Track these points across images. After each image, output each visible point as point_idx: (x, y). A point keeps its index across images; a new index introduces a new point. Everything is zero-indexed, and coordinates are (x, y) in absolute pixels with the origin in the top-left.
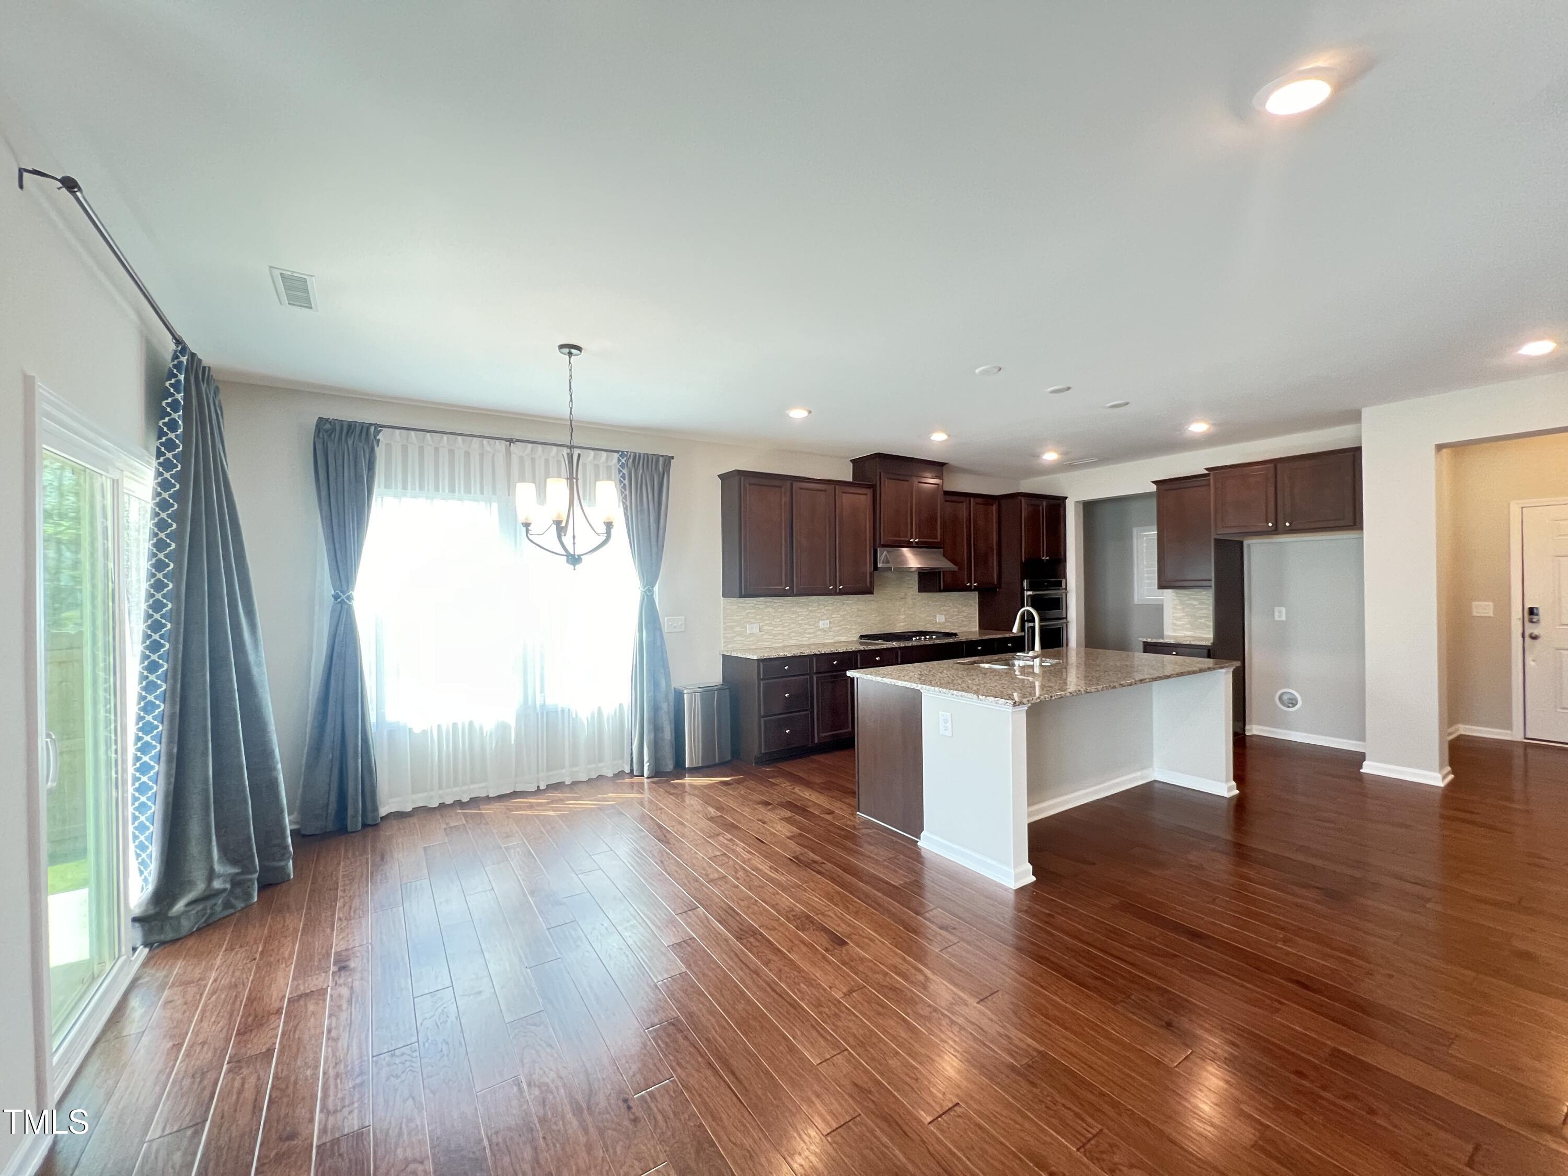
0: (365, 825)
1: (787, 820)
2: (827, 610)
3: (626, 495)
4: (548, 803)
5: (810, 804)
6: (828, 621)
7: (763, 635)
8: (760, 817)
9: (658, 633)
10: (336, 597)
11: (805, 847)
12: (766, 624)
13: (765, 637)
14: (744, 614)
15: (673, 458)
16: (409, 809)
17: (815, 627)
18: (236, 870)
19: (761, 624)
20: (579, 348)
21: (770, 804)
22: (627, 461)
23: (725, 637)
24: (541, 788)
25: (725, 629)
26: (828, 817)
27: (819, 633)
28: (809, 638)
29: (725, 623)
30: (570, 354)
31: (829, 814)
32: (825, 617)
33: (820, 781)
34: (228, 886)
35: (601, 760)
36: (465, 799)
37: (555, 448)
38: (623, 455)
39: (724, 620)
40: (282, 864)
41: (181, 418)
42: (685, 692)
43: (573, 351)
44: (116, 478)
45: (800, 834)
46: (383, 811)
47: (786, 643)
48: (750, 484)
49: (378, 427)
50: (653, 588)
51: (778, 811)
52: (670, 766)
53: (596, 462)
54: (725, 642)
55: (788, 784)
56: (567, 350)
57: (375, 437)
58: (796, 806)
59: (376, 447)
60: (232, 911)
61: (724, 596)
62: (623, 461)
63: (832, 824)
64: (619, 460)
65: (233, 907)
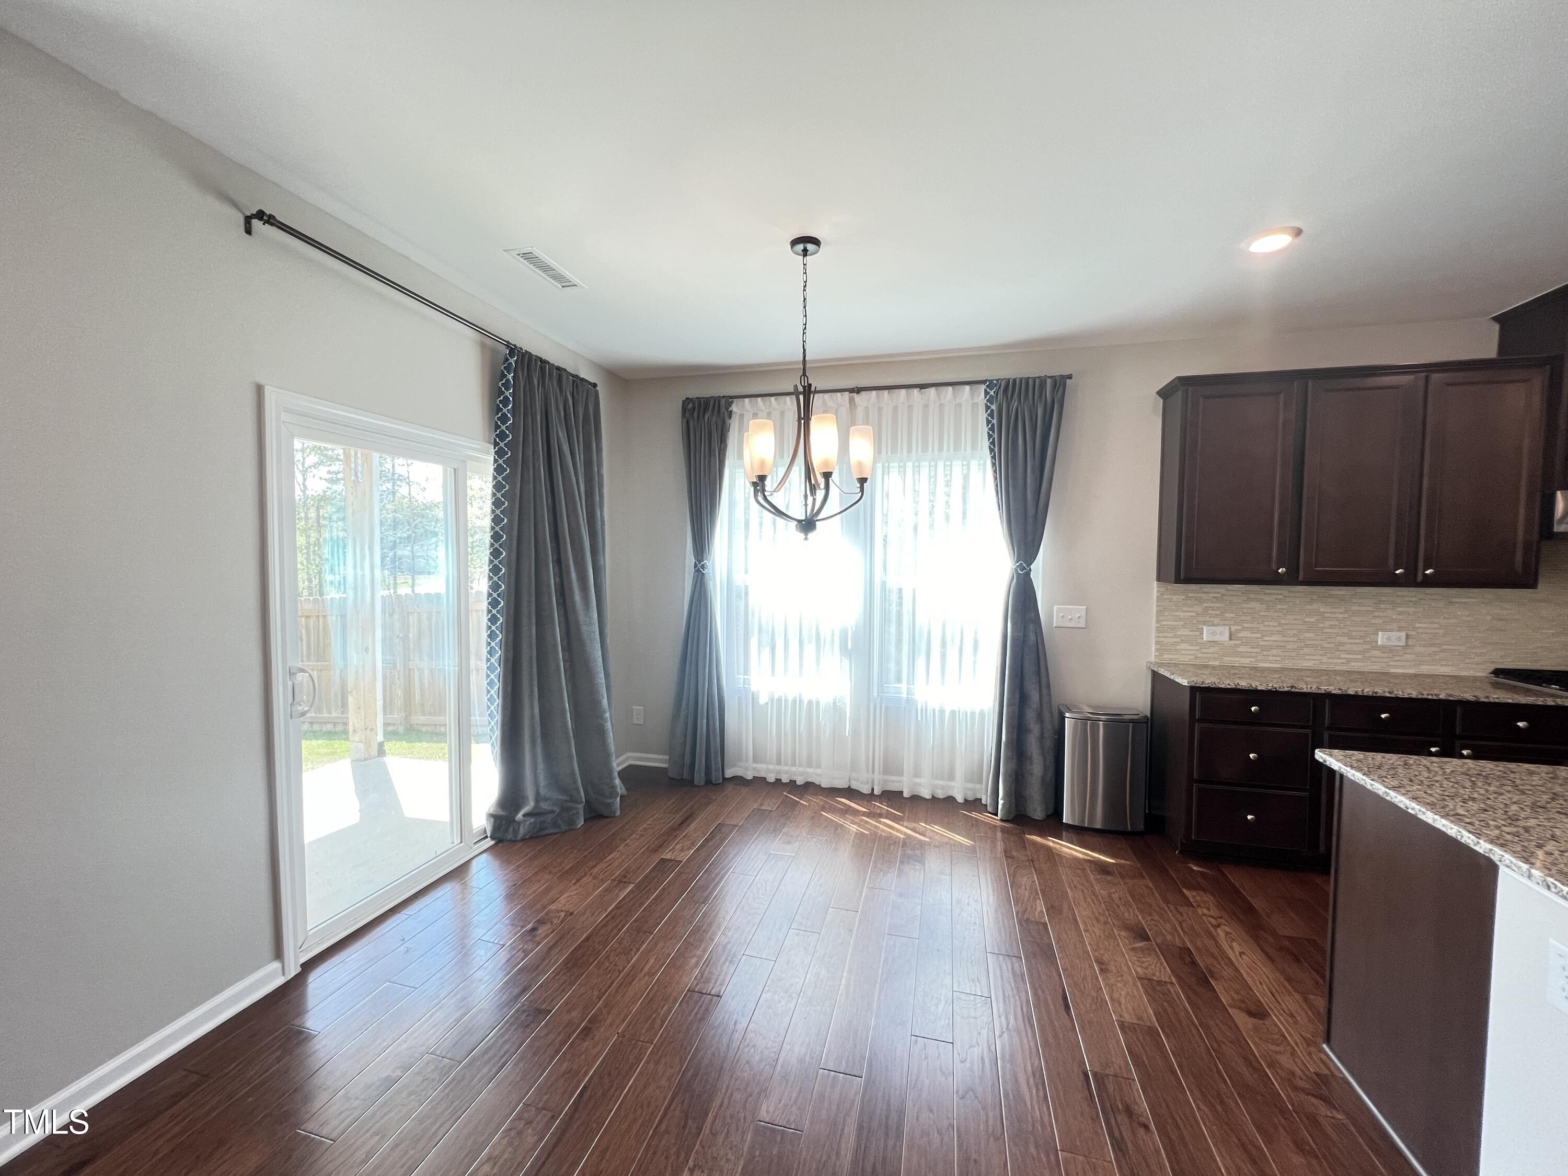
0: (709, 782)
1: (1151, 985)
2: (1400, 613)
3: (994, 439)
4: (864, 814)
5: (1227, 972)
6: (1403, 635)
7: (1237, 646)
8: (1106, 958)
9: (1031, 627)
10: (696, 566)
11: (1138, 1063)
12: (1244, 629)
13: (1241, 649)
14: (1198, 609)
15: (1070, 377)
16: (750, 777)
17: (1365, 643)
18: (564, 798)
19: (1233, 628)
20: (816, 241)
21: (1145, 938)
22: (997, 393)
23: (1157, 643)
24: (876, 792)
25: (1159, 630)
26: (1242, 1020)
27: (1377, 653)
28: (1349, 661)
29: (1158, 621)
30: (805, 252)
31: (1251, 1014)
32: (1395, 626)
33: (1286, 932)
34: (557, 810)
35: (951, 777)
36: (800, 781)
37: (903, 391)
38: (990, 384)
39: (1157, 617)
40: (610, 801)
41: (511, 411)
42: (1067, 715)
43: (810, 247)
44: (456, 467)
45: (1151, 1031)
46: (729, 773)
47: (1289, 664)
48: (1205, 397)
49: (730, 399)
50: (1029, 564)
51: (1149, 960)
52: (1037, 811)
53: (958, 401)
54: (1157, 650)
55: (1214, 912)
56: (800, 247)
57: (727, 409)
58: (1194, 963)
59: (727, 418)
60: (557, 831)
61: (1159, 579)
62: (992, 393)
63: (1240, 1042)
64: (986, 393)
65: (559, 827)
